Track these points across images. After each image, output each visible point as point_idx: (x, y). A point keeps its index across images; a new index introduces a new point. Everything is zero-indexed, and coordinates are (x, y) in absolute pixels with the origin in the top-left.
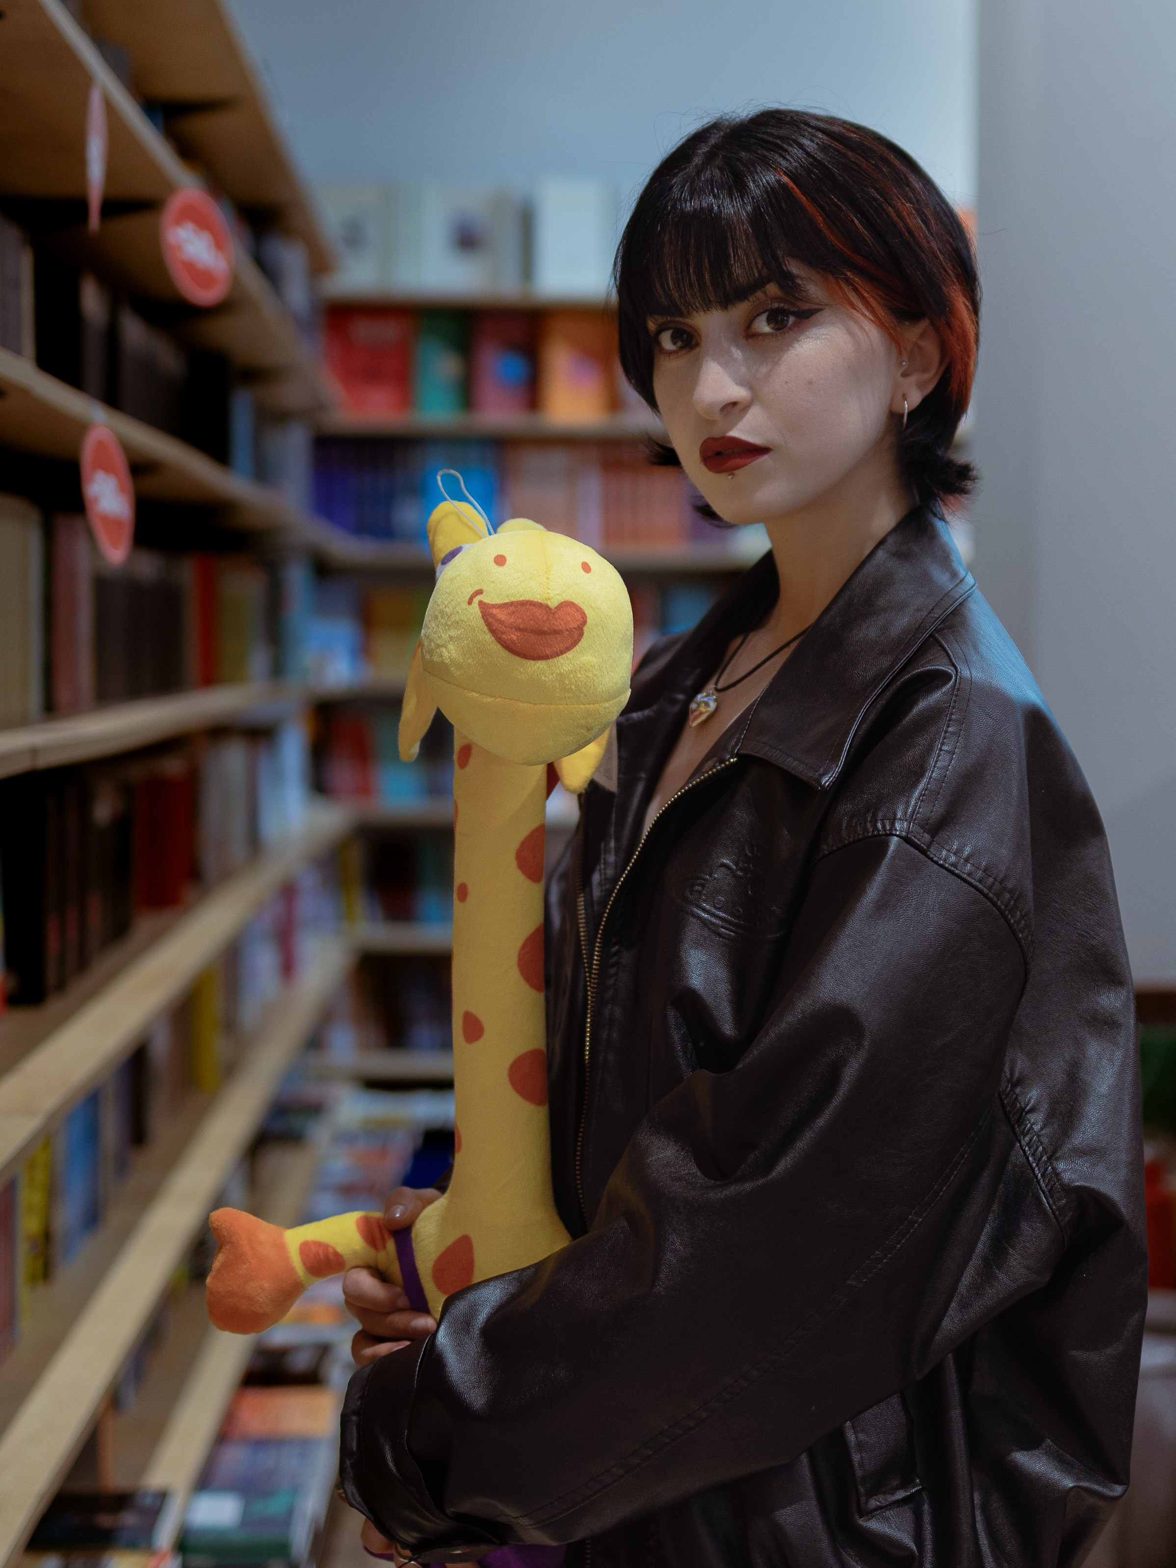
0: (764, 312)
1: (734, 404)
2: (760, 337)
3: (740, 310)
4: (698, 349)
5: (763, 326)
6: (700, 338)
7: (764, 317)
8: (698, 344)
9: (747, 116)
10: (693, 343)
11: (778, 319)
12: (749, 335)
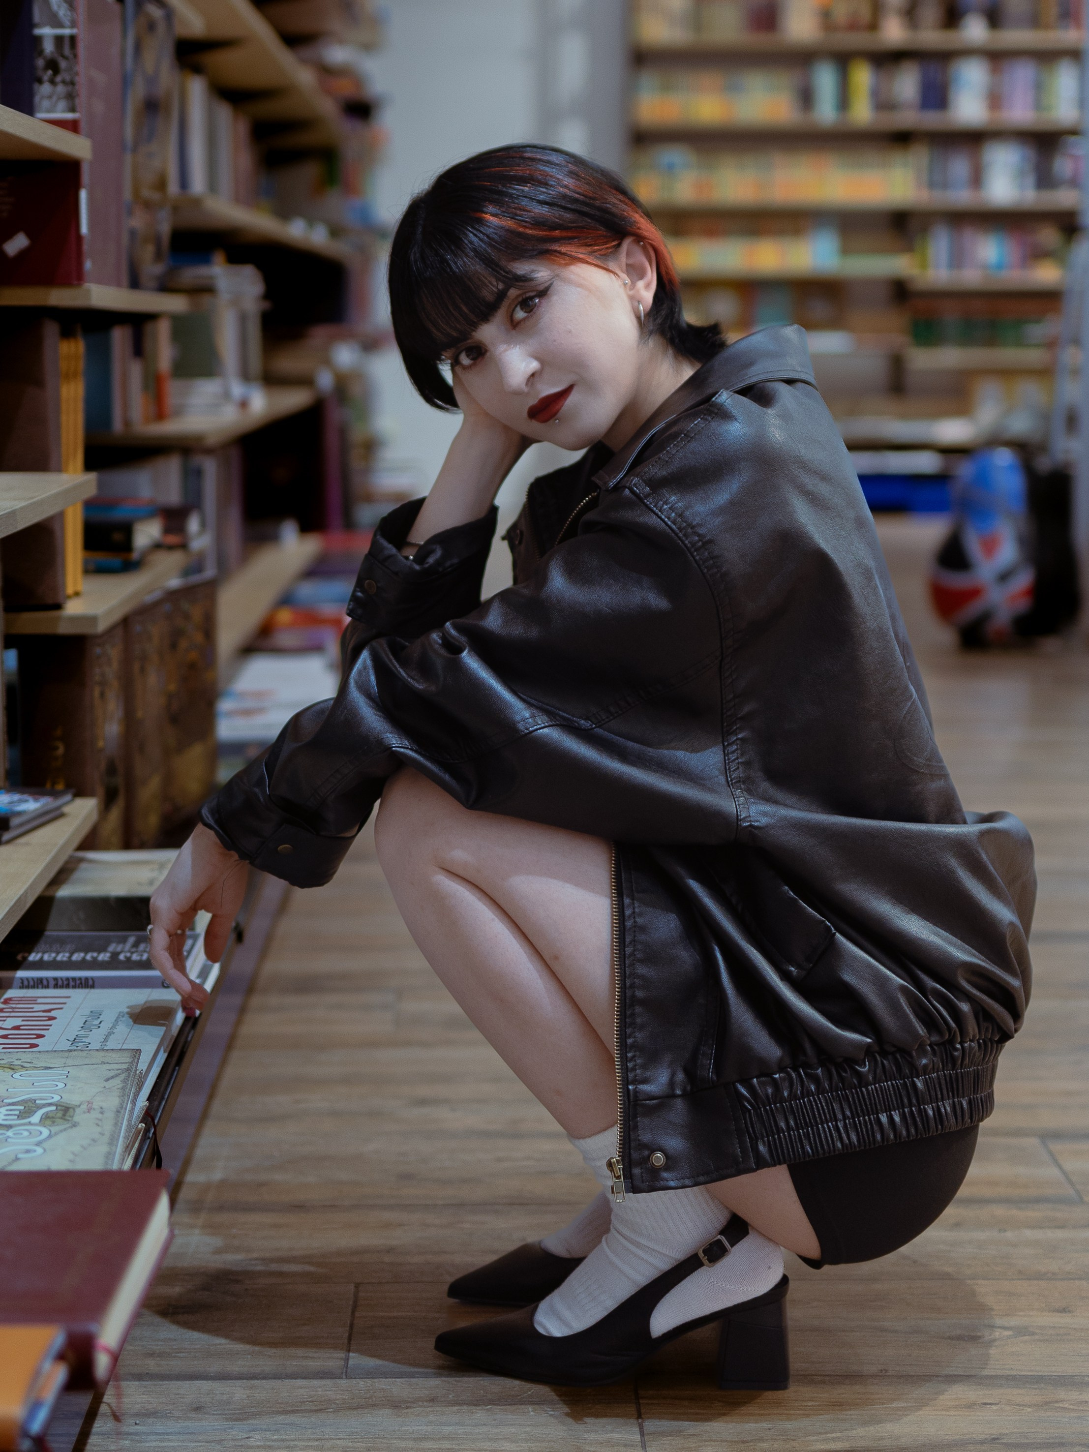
0: (516, 306)
1: (533, 375)
2: (522, 323)
3: (500, 316)
4: (488, 354)
5: (520, 314)
6: (487, 347)
7: (518, 308)
8: (486, 351)
9: (429, 186)
10: (483, 351)
11: (527, 304)
12: (514, 325)
